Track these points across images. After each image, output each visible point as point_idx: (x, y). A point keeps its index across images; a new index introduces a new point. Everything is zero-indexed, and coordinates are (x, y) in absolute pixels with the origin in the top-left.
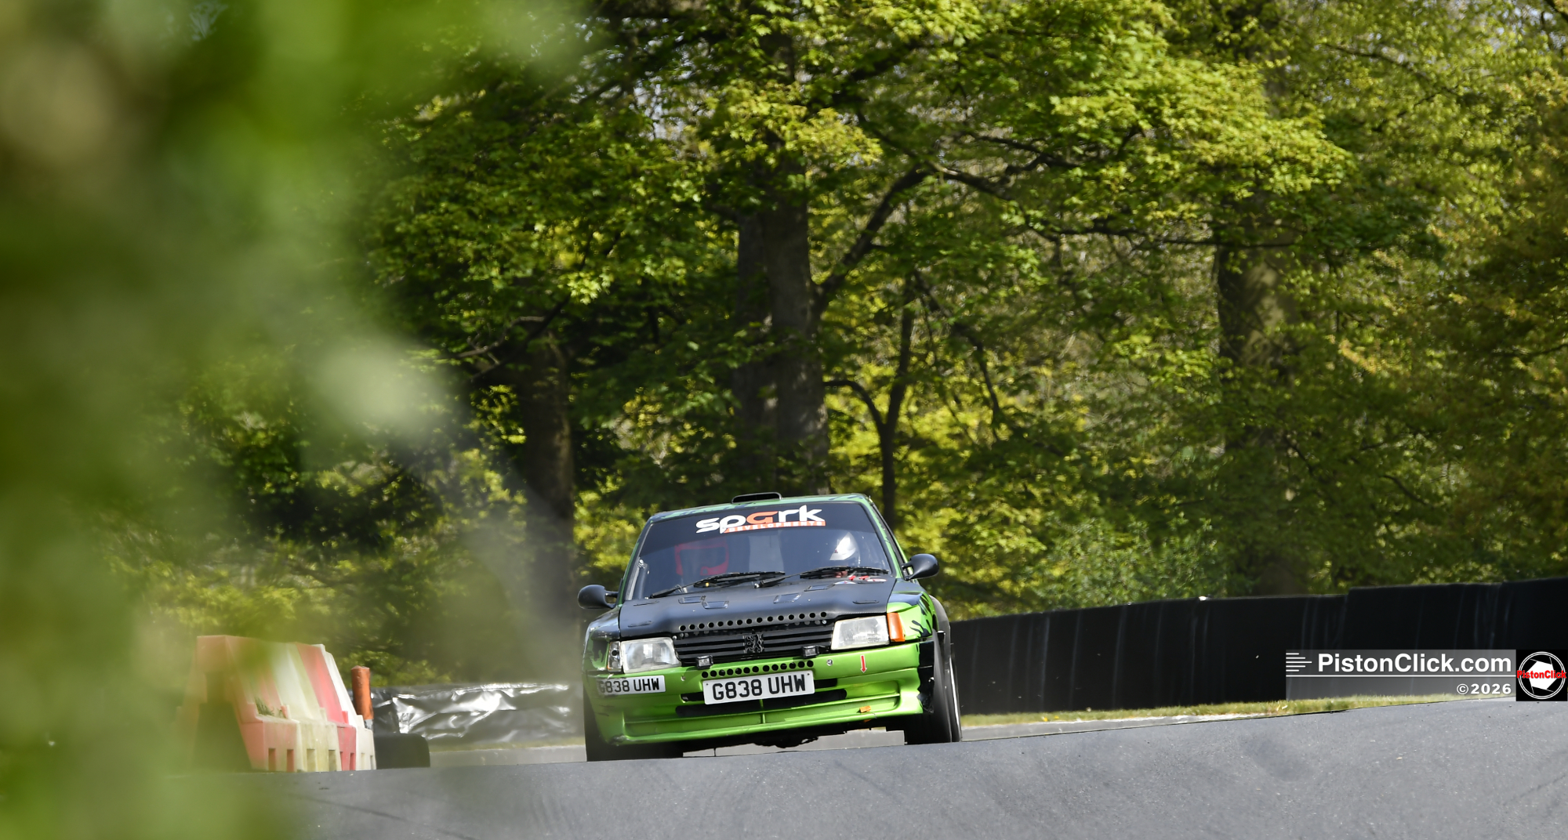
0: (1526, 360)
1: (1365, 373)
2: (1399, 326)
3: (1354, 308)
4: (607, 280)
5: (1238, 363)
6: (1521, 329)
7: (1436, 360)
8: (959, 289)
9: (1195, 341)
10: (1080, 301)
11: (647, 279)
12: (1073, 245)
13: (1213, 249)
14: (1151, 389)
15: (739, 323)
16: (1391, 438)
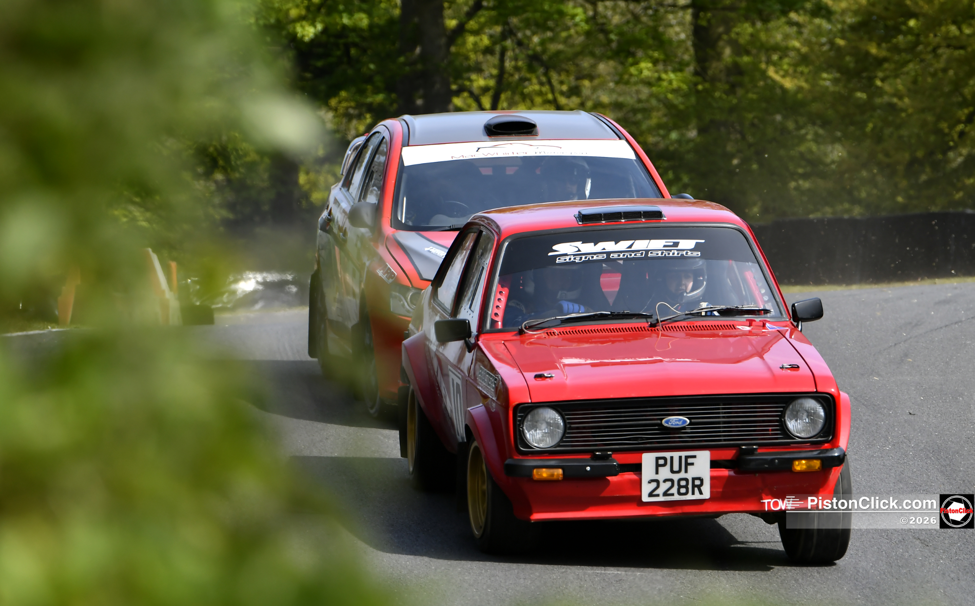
0: (883, 80)
1: (782, 87)
2: (804, 59)
3: (776, 48)
4: (320, 27)
5: (705, 80)
6: (879, 62)
7: (826, 79)
8: (534, 33)
9: (680, 67)
10: (610, 41)
11: (344, 27)
12: (606, 7)
13: (690, 11)
14: (652, 95)
15: (401, 52)
16: (799, 128)
